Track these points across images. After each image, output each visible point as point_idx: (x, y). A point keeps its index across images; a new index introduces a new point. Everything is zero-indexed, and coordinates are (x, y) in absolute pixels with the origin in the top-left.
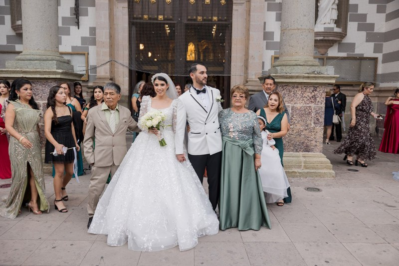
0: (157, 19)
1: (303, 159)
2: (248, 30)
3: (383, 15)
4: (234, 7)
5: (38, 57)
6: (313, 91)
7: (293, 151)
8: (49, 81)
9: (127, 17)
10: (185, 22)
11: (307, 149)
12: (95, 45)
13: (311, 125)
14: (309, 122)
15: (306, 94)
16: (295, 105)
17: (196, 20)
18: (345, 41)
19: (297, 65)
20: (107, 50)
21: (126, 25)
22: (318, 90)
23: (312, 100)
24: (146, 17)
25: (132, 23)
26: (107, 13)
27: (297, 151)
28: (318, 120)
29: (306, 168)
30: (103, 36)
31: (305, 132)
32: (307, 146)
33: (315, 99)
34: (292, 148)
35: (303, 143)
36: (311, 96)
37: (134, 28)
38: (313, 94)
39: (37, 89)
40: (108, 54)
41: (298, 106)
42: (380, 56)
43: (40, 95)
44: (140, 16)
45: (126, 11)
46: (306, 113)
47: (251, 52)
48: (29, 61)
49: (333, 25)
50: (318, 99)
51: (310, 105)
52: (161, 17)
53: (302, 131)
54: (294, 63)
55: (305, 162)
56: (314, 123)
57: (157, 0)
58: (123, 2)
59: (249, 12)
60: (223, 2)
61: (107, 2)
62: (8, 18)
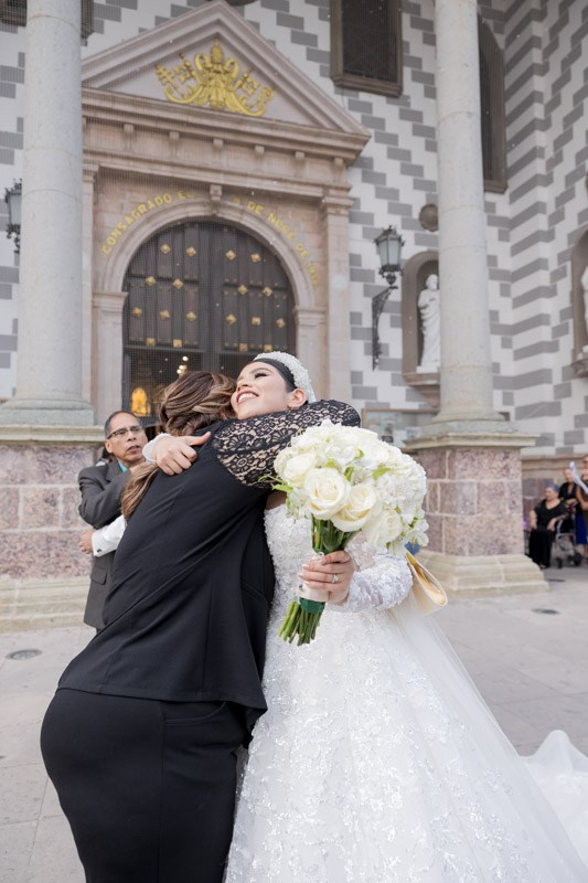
0: (171, 345)
1: (501, 567)
3: (510, 352)
4: (300, 331)
5: (58, 404)
6: (504, 459)
7: (483, 553)
8: (80, 447)
9: (120, 340)
10: (218, 350)
11: (503, 550)
13: (505, 510)
14: (502, 507)
15: (495, 465)
16: (482, 481)
17: (237, 349)
19: (478, 420)
21: (120, 353)
22: (511, 456)
23: (504, 472)
24: (150, 341)
27: (489, 554)
28: (514, 502)
29: (508, 580)
31: (498, 524)
32: (503, 545)
33: (508, 471)
34: (482, 549)
35: (497, 541)
36: (502, 466)
38: (504, 463)
39: (54, 463)
41: (486, 482)
42: (511, 409)
43: (59, 473)
44: (141, 339)
45: (119, 330)
46: (496, 493)
48: (40, 411)
50: (512, 471)
51: (501, 480)
52: (177, 343)
53: (494, 521)
54: (476, 416)
55: (506, 571)
56: (511, 508)
57: (172, 314)
58: (113, 313)
59: (325, 340)
60: (281, 322)
61: (88, 313)
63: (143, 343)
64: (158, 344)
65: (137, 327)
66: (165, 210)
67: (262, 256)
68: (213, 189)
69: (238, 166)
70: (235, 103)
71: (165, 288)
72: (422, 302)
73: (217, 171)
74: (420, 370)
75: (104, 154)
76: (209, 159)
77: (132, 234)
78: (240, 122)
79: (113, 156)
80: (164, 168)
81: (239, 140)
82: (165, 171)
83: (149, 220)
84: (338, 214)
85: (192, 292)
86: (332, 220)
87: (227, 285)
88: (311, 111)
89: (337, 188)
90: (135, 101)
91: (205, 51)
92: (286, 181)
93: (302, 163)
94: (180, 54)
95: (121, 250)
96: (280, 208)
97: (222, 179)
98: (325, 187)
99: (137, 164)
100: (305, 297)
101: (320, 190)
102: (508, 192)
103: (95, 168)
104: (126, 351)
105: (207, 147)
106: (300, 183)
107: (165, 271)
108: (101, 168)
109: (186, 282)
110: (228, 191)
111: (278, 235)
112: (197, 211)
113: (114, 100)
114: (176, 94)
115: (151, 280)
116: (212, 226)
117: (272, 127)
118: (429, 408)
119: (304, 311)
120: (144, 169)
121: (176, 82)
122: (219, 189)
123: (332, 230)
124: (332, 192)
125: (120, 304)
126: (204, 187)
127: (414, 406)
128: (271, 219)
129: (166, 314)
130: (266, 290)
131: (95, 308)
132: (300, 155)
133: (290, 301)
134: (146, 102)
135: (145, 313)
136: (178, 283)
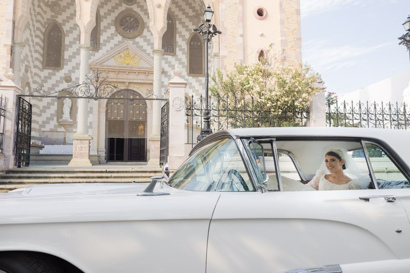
4: (148, 115)
9: (105, 118)
10: (129, 120)
21: (105, 121)
24: (112, 118)
25: (107, 120)
30: (95, 125)
36: (156, 143)
37: (107, 122)
40: (97, 132)
45: (105, 116)
50: (158, 144)
52: (118, 118)
57: (117, 111)
58: (103, 112)
60: (144, 112)
61: (97, 113)
62: (55, 118)
64: (114, 118)
65: (109, 117)
67: (139, 97)
68: (126, 83)
69: (132, 77)
70: (132, 63)
71: (116, 105)
73: (127, 79)
76: (125, 76)
78: (132, 68)
81: (130, 72)
82: (115, 80)
85: (122, 106)
87: (131, 104)
88: (150, 63)
90: (107, 66)
91: (125, 52)
92: (143, 80)
93: (148, 75)
94: (119, 53)
96: (142, 86)
97: (128, 81)
100: (149, 106)
101: (152, 81)
104: (106, 120)
105: (125, 74)
106: (147, 80)
107: (116, 101)
109: (121, 104)
110: (129, 83)
111: (142, 92)
112: (123, 88)
113: (103, 66)
114: (118, 62)
115: (113, 104)
116: (127, 90)
117: (139, 68)
119: (148, 110)
120: (110, 80)
121: (118, 60)
125: (105, 110)
126: (124, 83)
128: (141, 88)
130: (141, 105)
131: (99, 111)
132: (147, 74)
133: (146, 107)
134: (110, 66)
135: (111, 111)
136: (119, 104)
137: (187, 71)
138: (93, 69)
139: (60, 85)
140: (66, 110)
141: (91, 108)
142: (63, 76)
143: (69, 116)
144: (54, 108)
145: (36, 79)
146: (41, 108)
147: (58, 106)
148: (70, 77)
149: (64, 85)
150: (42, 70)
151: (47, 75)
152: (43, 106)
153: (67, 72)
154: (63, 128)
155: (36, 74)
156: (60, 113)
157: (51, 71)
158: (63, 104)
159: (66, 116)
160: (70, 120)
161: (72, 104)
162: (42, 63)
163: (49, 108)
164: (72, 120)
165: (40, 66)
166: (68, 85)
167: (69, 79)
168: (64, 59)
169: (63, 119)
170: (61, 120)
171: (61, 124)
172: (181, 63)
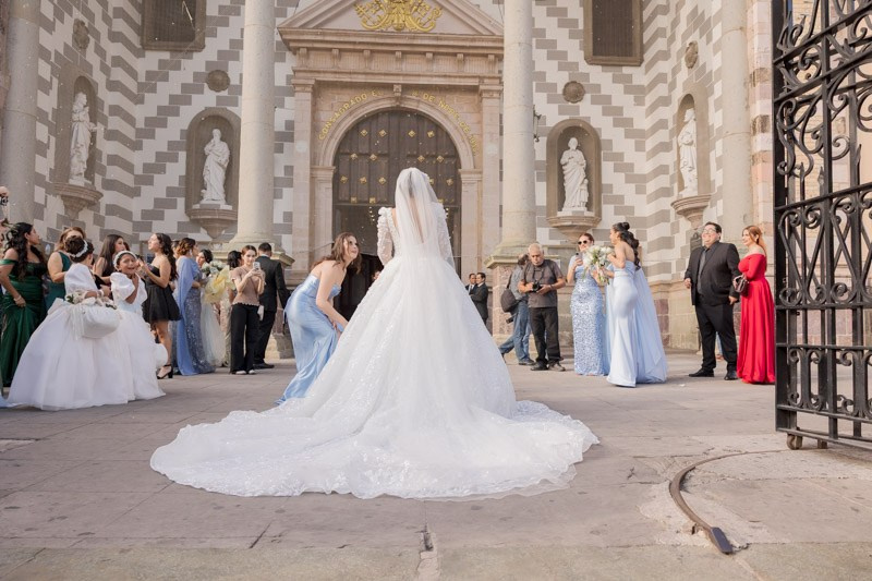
0: (367, 202)
2: (480, 214)
3: (644, 197)
4: (464, 188)
9: (331, 200)
12: (291, 233)
18: (599, 227)
20: (306, 239)
21: (330, 209)
24: (353, 199)
25: (339, 206)
26: (308, 195)
30: (301, 222)
37: (338, 212)
40: (307, 243)
44: (347, 198)
45: (330, 192)
47: (484, 241)
49: (583, 209)
52: (372, 200)
57: (369, 179)
58: (326, 181)
59: (480, 194)
60: (450, 181)
61: (308, 182)
62: (181, 202)
63: (349, 201)
64: (359, 202)
65: (343, 195)
66: (362, 106)
67: (436, 132)
68: (396, 87)
69: (417, 70)
70: (412, 24)
71: (363, 161)
72: (563, 161)
73: (398, 75)
74: (560, 214)
75: (319, 72)
76: (393, 67)
77: (339, 125)
78: (414, 38)
79: (324, 72)
80: (360, 76)
81: (411, 51)
82: (361, 79)
83: (351, 114)
84: (491, 97)
85: (384, 162)
86: (486, 102)
87: (409, 156)
88: (469, 22)
89: (489, 78)
90: (337, 33)
92: (450, 76)
95: (331, 137)
96: (448, 96)
97: (402, 80)
98: (481, 78)
99: (341, 76)
100: (466, 162)
101: (477, 80)
102: (644, 65)
103: (313, 82)
104: (336, 207)
105: (391, 57)
106: (460, 77)
107: (364, 149)
108: (317, 81)
109: (379, 155)
110: (407, 88)
111: (446, 116)
112: (386, 104)
113: (323, 34)
114: (369, 23)
115: (354, 156)
116: (397, 113)
117: (437, 39)
118: (569, 244)
119: (465, 172)
120: (346, 79)
121: (370, 14)
122: (399, 88)
123: (486, 110)
124: (486, 81)
125: (331, 174)
126: (389, 87)
127: (557, 243)
128: (441, 105)
129: (363, 179)
130: (440, 158)
131: (313, 178)
132: (460, 56)
133: (458, 165)
134: (345, 33)
135: (349, 180)
136: (373, 156)
137: (582, 47)
138: (292, 45)
139: (195, 97)
140: (214, 175)
141: (289, 170)
142: (202, 69)
143: (222, 196)
144: (176, 170)
145: (119, 74)
146: (139, 170)
147: (188, 164)
148: (225, 74)
149: (207, 99)
150: (139, 54)
151: (155, 68)
152: (145, 165)
153: (214, 58)
154: (203, 231)
155: (118, 61)
156: (193, 183)
157: (166, 56)
158: (204, 157)
159: (214, 194)
160: (224, 206)
161: (231, 158)
162: (139, 30)
163: (161, 170)
164: (230, 208)
165: (134, 38)
166: (218, 97)
167: (220, 78)
168: (204, 17)
169: (204, 202)
170: (197, 206)
171: (197, 219)
172: (565, 22)
